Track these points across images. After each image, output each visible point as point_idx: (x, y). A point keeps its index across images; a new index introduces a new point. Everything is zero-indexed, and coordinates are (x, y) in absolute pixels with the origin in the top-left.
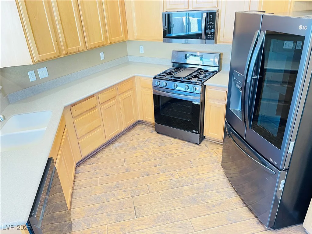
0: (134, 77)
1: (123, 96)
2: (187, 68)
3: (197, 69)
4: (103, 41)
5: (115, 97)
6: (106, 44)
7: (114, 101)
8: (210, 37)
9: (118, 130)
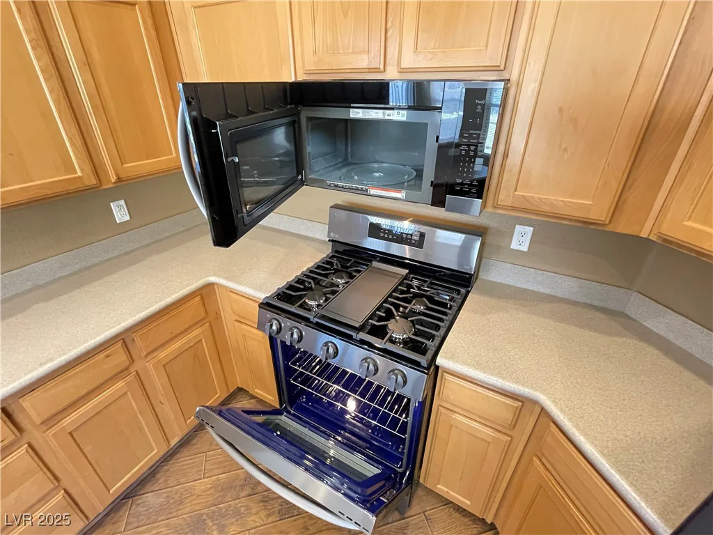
0: (210, 285)
1: (162, 354)
2: (375, 264)
3: (405, 274)
4: (79, 174)
5: (127, 368)
6: (99, 185)
7: (120, 384)
8: (466, 186)
9: (156, 453)
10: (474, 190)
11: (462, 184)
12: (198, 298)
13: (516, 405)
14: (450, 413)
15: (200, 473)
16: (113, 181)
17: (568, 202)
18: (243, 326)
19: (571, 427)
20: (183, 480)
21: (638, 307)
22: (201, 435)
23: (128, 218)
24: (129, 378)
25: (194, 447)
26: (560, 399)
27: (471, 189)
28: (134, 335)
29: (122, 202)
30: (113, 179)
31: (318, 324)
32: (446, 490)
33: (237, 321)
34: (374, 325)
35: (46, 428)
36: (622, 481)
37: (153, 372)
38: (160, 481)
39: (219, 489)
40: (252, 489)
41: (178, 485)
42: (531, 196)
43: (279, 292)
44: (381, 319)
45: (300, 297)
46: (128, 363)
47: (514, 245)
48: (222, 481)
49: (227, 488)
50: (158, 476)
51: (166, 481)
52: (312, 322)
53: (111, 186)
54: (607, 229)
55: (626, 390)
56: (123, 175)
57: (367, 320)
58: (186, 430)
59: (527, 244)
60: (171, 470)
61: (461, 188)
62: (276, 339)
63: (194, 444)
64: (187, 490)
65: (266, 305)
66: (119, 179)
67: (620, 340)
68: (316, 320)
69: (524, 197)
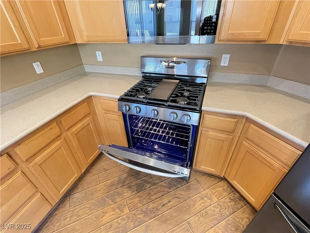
0: (90, 97)
1: (74, 129)
2: (164, 80)
3: (178, 82)
4: (20, 42)
5: (60, 136)
6: (30, 48)
7: (58, 143)
8: (209, 30)
9: (76, 176)
10: (212, 31)
11: (207, 29)
12: (86, 103)
13: (236, 121)
14: (207, 132)
15: (97, 182)
16: (36, 47)
17: (251, 32)
18: (108, 115)
19: (261, 121)
20: (90, 186)
21: (272, 81)
22: (94, 168)
23: (42, 71)
24: (61, 140)
25: (92, 173)
26: (254, 113)
27: (211, 31)
28: (61, 119)
29: (38, 63)
30: (36, 46)
31: (147, 102)
32: (205, 167)
33: (104, 113)
34: (172, 99)
35: (28, 164)
36: (285, 133)
37: (71, 138)
38: (80, 188)
39: (108, 186)
40: (123, 184)
41: (89, 188)
42: (235, 33)
43: (125, 94)
44: (174, 97)
45: (136, 94)
46: (60, 133)
47: (222, 64)
48: (108, 183)
49: (111, 186)
50: (78, 186)
51: (83, 188)
52: (145, 103)
53: (36, 50)
54: (266, 43)
55: (276, 107)
56: (41, 44)
57: (169, 98)
58: (88, 165)
59: (228, 62)
60: (84, 183)
61: (207, 31)
62: (126, 115)
63: (91, 172)
64: (93, 189)
65: (121, 99)
66: (39, 47)
67: (268, 94)
68: (146, 101)
69: (232, 33)
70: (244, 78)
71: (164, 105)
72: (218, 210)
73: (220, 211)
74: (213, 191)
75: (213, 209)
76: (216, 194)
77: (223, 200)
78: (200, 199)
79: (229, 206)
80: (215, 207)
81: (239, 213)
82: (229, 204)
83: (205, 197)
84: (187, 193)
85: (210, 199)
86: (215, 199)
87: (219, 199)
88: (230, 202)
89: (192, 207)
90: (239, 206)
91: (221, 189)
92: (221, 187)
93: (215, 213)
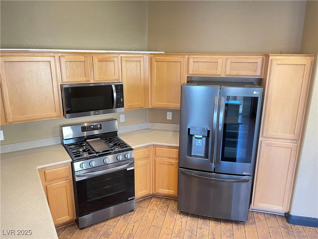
3: (100, 139)
10: (122, 106)
11: (119, 105)
18: (53, 185)
47: (121, 121)
68: (98, 155)
69: (129, 105)
70: (135, 127)
71: (111, 153)
72: (161, 211)
73: (162, 211)
74: (152, 206)
75: (159, 212)
76: (154, 206)
77: (160, 206)
78: (148, 213)
79: (164, 207)
80: (159, 211)
81: (171, 205)
82: (164, 205)
83: (150, 211)
84: (139, 216)
85: (154, 210)
86: (156, 208)
87: (158, 206)
88: (163, 204)
89: (148, 219)
90: (168, 203)
91: (154, 202)
92: (154, 201)
93: (161, 213)
